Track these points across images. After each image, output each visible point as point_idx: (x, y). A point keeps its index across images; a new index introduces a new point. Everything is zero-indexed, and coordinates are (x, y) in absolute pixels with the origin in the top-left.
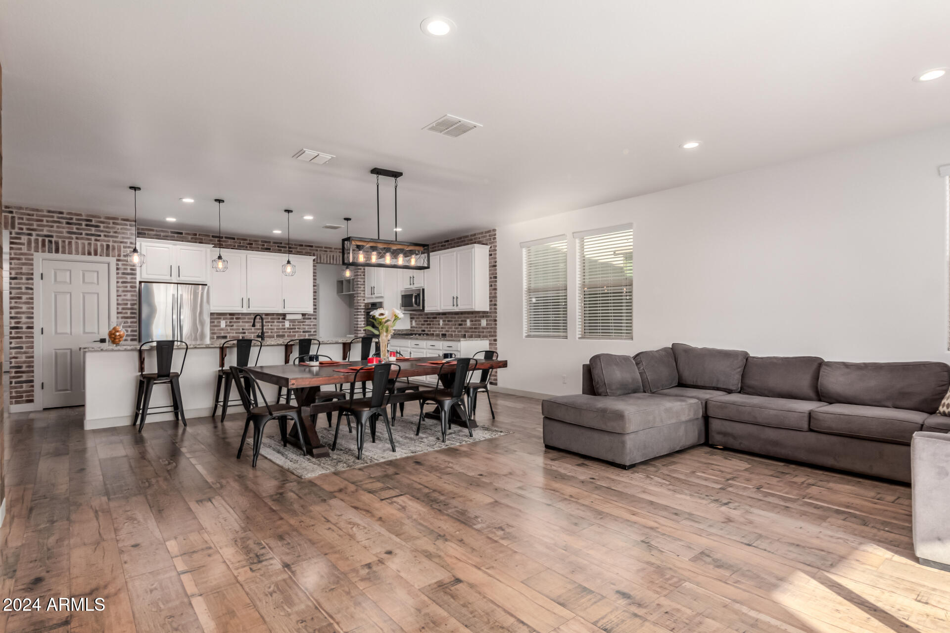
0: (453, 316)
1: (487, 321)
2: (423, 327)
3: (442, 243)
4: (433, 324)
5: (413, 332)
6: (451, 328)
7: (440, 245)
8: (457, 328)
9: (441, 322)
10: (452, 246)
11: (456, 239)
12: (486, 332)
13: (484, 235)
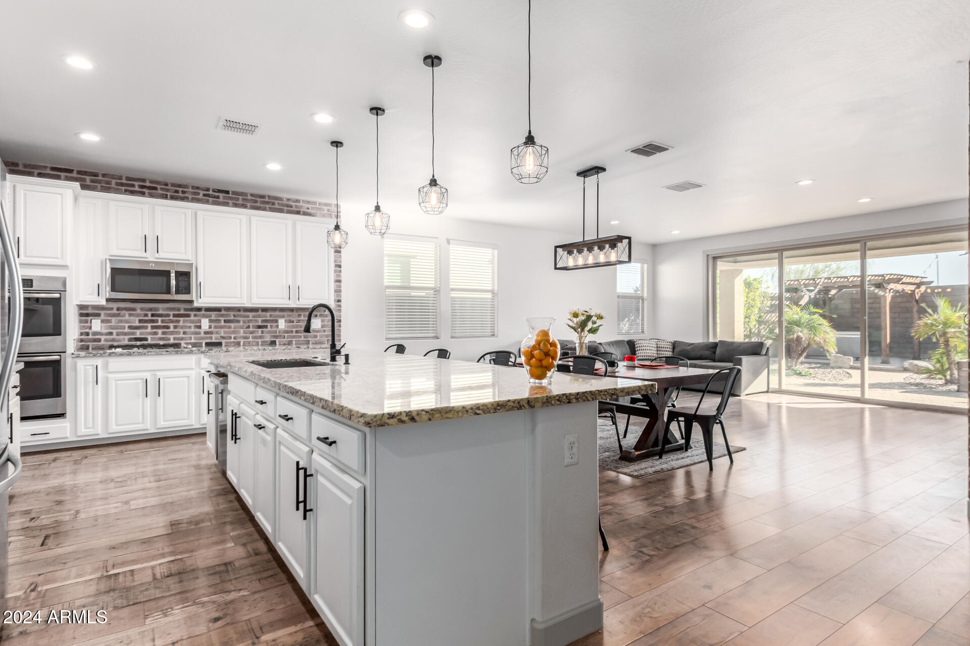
0: (242, 313)
1: (323, 321)
2: (138, 334)
3: (208, 190)
4: (175, 327)
5: (115, 344)
6: (234, 332)
7: (202, 193)
8: (252, 333)
9: (205, 324)
10: (238, 202)
11: (249, 195)
12: (321, 336)
13: (317, 206)
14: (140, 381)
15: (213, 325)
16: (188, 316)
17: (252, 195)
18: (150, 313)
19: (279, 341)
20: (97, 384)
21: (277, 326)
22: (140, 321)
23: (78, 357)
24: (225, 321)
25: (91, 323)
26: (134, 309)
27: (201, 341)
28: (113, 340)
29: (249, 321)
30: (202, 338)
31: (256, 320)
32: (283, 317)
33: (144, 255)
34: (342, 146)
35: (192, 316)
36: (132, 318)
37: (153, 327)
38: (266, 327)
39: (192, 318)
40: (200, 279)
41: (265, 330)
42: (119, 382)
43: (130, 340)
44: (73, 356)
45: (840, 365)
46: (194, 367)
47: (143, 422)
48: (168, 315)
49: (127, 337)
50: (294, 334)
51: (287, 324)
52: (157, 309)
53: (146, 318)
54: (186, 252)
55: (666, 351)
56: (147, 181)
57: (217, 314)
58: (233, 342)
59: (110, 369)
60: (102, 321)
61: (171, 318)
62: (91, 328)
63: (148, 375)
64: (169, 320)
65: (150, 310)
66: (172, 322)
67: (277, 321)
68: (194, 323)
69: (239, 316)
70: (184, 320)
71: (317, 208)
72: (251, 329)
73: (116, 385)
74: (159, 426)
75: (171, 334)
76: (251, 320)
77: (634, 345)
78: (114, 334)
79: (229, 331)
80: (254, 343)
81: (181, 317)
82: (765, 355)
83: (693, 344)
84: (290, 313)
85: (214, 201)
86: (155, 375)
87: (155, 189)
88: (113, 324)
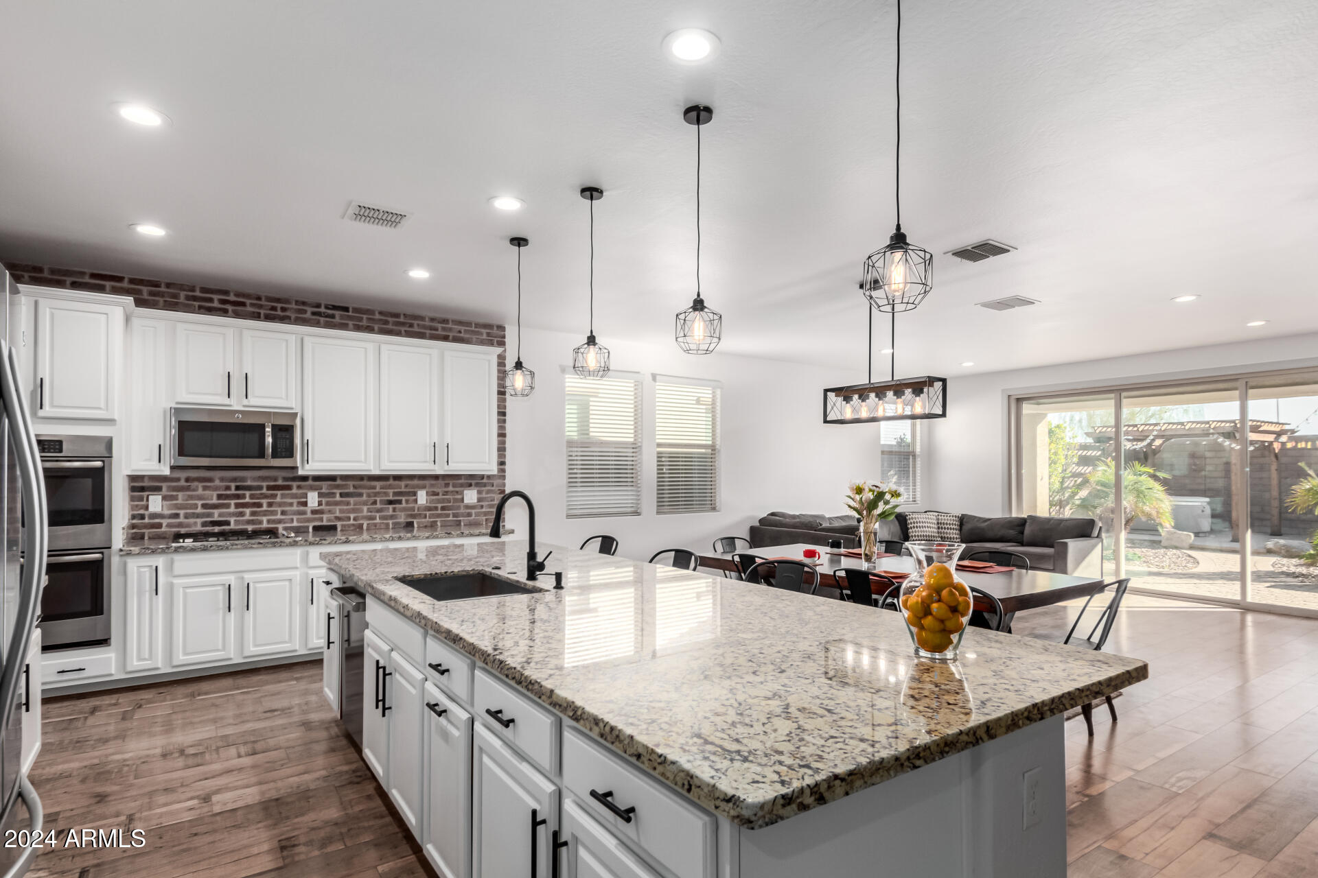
0: (365, 483)
1: (479, 492)
2: (216, 515)
3: (318, 306)
4: (270, 505)
5: (183, 531)
6: (354, 511)
7: (310, 310)
8: (379, 511)
9: (313, 499)
10: (361, 324)
11: (377, 313)
12: (477, 514)
13: (473, 329)
14: (219, 588)
15: (324, 500)
16: (289, 488)
17: (381, 313)
18: (233, 485)
19: (418, 523)
20: (157, 594)
21: (416, 501)
22: (219, 497)
23: (129, 554)
24: (341, 495)
25: (148, 500)
26: (210, 480)
27: (306, 524)
28: (180, 525)
29: (376, 494)
30: (309, 520)
31: (385, 493)
32: (423, 487)
33: (226, 401)
34: (527, 245)
35: (295, 487)
36: (207, 492)
37: (237, 505)
38: (400, 502)
39: (294, 491)
40: (308, 436)
41: (397, 506)
42: (189, 591)
43: (204, 524)
44: (122, 553)
45: (1177, 544)
46: (298, 566)
47: (224, 649)
48: (260, 488)
49: (199, 521)
50: (439, 512)
51: (428, 498)
52: (243, 479)
53: (228, 492)
54: (287, 396)
55: (951, 529)
56: (232, 294)
57: (330, 485)
58: (353, 525)
59: (176, 572)
60: (164, 498)
61: (264, 491)
62: (147, 508)
63: (232, 579)
64: (261, 494)
65: (234, 480)
66: (266, 497)
67: (415, 494)
68: (296, 498)
69: (360, 487)
70: (282, 495)
71: (472, 331)
72: (378, 506)
73: (185, 594)
74: (246, 654)
75: (265, 515)
76: (379, 493)
77: (906, 520)
78: (182, 516)
79: (347, 509)
80: (383, 526)
81: (278, 490)
82: (1097, 537)
83: (990, 519)
84: (433, 482)
85: (327, 321)
86: (243, 578)
87: (243, 304)
88: (180, 501)
